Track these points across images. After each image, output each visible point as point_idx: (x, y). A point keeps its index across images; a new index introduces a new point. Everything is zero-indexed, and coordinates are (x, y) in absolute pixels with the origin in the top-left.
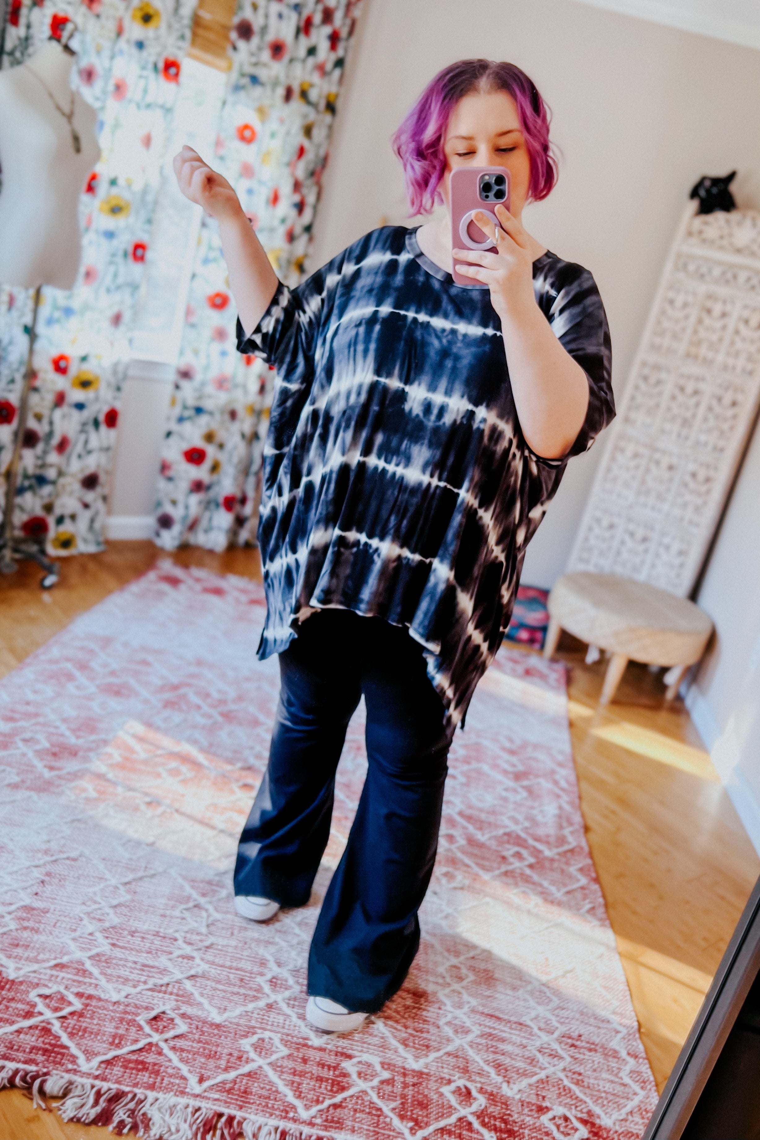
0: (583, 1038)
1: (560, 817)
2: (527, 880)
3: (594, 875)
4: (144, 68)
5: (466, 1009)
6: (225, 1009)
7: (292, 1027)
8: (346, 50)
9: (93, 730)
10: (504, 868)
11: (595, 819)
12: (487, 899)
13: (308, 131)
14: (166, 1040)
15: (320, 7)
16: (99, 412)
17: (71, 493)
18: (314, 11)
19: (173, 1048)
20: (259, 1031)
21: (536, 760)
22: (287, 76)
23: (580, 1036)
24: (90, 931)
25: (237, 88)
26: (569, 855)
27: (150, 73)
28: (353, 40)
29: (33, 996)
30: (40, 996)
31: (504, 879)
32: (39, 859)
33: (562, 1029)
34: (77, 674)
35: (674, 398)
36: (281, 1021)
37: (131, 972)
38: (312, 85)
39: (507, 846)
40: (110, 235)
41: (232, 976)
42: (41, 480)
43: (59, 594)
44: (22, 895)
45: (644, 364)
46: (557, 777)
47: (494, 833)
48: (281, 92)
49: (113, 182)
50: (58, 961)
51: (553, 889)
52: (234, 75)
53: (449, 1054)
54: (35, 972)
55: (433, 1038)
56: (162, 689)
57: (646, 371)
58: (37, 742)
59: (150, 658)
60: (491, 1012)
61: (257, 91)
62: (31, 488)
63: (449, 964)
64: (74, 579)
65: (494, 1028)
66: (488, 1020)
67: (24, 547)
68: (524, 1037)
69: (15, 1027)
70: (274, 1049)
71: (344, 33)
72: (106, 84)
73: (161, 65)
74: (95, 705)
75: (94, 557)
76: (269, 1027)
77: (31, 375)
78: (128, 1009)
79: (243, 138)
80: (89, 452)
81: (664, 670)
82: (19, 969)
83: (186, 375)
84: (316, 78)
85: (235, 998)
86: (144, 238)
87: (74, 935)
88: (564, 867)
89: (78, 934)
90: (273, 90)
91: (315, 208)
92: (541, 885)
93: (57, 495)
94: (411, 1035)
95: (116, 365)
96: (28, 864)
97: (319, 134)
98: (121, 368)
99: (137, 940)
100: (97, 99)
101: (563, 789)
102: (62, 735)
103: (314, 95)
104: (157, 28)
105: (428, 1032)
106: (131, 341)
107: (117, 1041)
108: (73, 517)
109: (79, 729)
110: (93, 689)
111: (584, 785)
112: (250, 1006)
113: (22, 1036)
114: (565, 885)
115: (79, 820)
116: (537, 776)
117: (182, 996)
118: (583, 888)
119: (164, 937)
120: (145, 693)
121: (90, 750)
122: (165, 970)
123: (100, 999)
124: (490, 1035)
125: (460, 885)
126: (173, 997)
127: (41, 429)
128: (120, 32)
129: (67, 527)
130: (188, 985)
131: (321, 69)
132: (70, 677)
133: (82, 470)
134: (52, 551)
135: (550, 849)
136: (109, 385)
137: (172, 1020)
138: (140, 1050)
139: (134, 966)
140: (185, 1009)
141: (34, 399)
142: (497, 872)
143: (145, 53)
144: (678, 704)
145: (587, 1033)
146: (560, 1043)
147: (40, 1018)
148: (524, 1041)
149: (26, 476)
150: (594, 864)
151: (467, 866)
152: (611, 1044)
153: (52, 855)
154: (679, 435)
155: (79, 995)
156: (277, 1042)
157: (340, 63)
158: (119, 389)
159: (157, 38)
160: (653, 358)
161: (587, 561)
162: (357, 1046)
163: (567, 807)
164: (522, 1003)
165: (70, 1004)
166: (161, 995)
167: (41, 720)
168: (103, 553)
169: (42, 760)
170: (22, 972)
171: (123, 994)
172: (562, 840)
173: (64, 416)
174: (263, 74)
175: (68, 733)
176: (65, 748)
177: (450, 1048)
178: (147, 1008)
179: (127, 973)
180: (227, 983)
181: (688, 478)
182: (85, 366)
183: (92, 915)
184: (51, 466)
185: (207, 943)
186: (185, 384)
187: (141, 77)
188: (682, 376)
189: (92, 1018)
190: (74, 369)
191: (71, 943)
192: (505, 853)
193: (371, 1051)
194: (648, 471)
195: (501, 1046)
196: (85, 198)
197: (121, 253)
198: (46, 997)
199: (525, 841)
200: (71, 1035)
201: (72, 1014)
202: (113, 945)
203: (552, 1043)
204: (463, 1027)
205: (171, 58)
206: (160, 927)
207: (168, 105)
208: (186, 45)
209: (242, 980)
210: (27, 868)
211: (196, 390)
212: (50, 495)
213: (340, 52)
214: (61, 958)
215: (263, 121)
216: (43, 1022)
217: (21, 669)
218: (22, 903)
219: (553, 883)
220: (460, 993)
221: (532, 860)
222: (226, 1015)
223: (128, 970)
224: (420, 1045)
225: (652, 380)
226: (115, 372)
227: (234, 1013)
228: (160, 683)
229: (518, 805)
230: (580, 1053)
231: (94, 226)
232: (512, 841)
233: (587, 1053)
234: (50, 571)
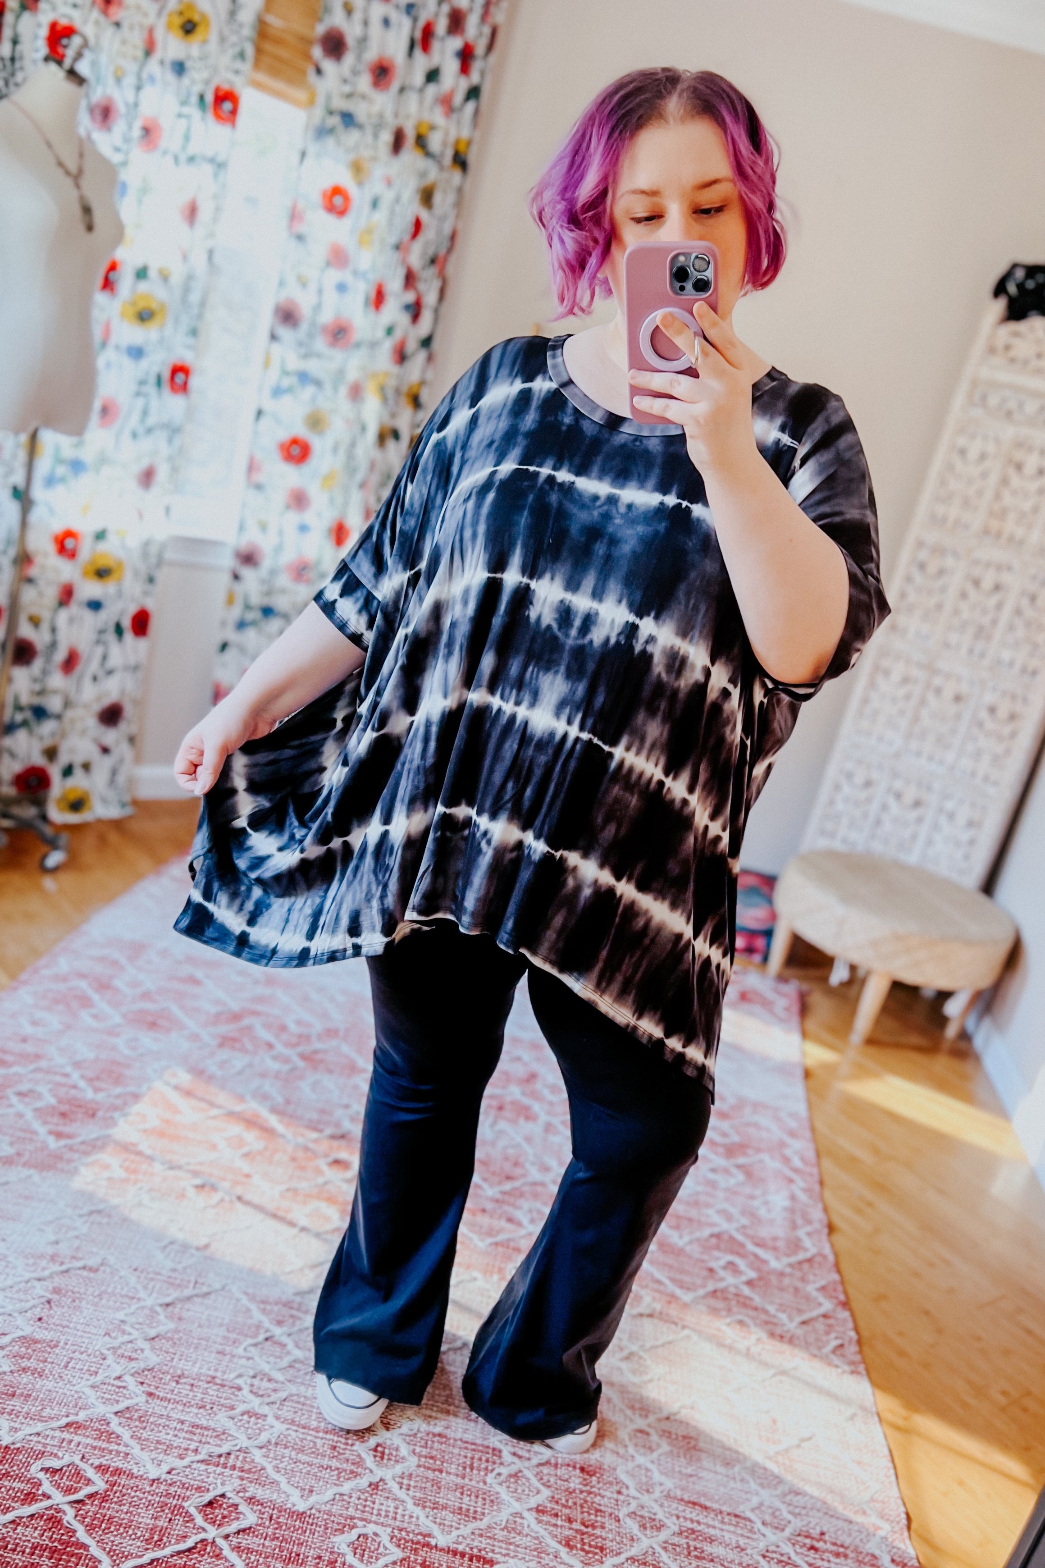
0: (826, 1537)
1: (792, 1211)
2: (745, 1303)
3: (842, 1297)
4: (184, 103)
5: (657, 1494)
6: (311, 1491)
7: (406, 1518)
8: (483, 74)
9: (118, 1080)
10: (711, 1287)
11: (842, 1213)
12: (686, 1332)
13: (427, 197)
14: (227, 1537)
15: (446, 9)
16: (122, 613)
17: (83, 732)
18: (437, 15)
19: (237, 1549)
20: (360, 1524)
21: (757, 1126)
22: (396, 115)
23: (822, 1534)
24: (117, 1374)
25: (322, 132)
26: (806, 1266)
27: (194, 111)
28: (493, 58)
29: (35, 1470)
30: (46, 1470)
31: (712, 1302)
32: (44, 1269)
33: (797, 1524)
34: (96, 997)
35: (964, 595)
36: (392, 1509)
37: (176, 1436)
38: (432, 128)
39: (716, 1253)
40: (137, 353)
41: (319, 1442)
42: (40, 713)
43: (67, 879)
44: (20, 1321)
45: (920, 544)
46: (788, 1152)
47: (698, 1234)
48: (387, 137)
49: (142, 274)
50: (71, 1418)
51: (783, 1317)
52: (318, 112)
53: (632, 1559)
54: (38, 1434)
55: (610, 1536)
56: (217, 1019)
57: (923, 555)
58: (39, 1096)
59: (199, 974)
60: (693, 1498)
61: (353, 137)
62: (25, 724)
63: (635, 1426)
64: (89, 854)
65: (699, 1523)
66: (688, 1510)
67: (16, 811)
68: (742, 1535)
69: (10, 1516)
70: (381, 1550)
71: (480, 49)
72: (130, 126)
73: (210, 98)
74: (120, 1042)
75: (117, 825)
76: (374, 1518)
77: (24, 559)
78: (172, 1490)
79: (331, 208)
80: (110, 672)
81: (944, 996)
82: (16, 1430)
83: (249, 558)
84: (438, 117)
85: (325, 1474)
86: (187, 357)
87: (93, 1380)
88: (799, 1284)
89: (99, 1378)
90: (376, 136)
91: (436, 311)
92: (766, 1312)
93: (64, 735)
94: (577, 1531)
95: (147, 544)
96: (27, 1276)
97: (442, 200)
98: (153, 550)
99: (184, 1389)
100: (117, 150)
101: (796, 1170)
102: (75, 1087)
103: (435, 142)
104: (205, 42)
105: (603, 1527)
106: (168, 510)
107: (156, 1538)
108: (86, 767)
109: (98, 1078)
110: (117, 1019)
111: (827, 1164)
112: (347, 1487)
113: (20, 1529)
114: (800, 1311)
115: (99, 1212)
116: (758, 1150)
117: (249, 1471)
118: (825, 1316)
119: (223, 1386)
120: (192, 1025)
121: (115, 1108)
122: (224, 1433)
123: (131, 1475)
124: (693, 1531)
125: (647, 1311)
126: (236, 1473)
127: (39, 638)
128: (149, 49)
129: (79, 780)
130: (257, 1456)
131: (446, 102)
132: (85, 1002)
133: (99, 699)
134: (57, 815)
135: (777, 1258)
136: (136, 573)
137: (236, 1506)
138: (189, 1550)
139: (179, 1426)
140: (253, 1490)
141: (28, 595)
142: (701, 1292)
143: (186, 81)
144: (963, 1045)
145: (832, 1530)
146: (794, 1544)
147: (47, 1503)
148: (742, 1542)
149: (18, 708)
150: (842, 1282)
151: (659, 1282)
152: (868, 1546)
153: (62, 1264)
154: (971, 651)
155: (101, 1469)
156: (385, 1539)
157: (474, 93)
158: (151, 580)
159: (203, 58)
160: (932, 537)
161: (832, 835)
162: (500, 1547)
163: (803, 1197)
164: (739, 1485)
165: (89, 1482)
166: (219, 1470)
167: (43, 1064)
168: (130, 817)
169: (45, 1123)
170: (20, 1435)
171: (165, 1468)
172: (795, 1245)
173: (71, 620)
174: (361, 111)
175: (82, 1084)
176: (80, 1106)
177: (634, 1552)
178: (198, 1489)
179: (169, 1437)
180: (313, 1453)
181: (984, 715)
182: (102, 547)
183: (120, 1352)
184: (55, 692)
185: (283, 1395)
186: (247, 573)
187: (180, 116)
188: (977, 562)
189: (120, 1503)
190: (86, 550)
191: (89, 1391)
192: (713, 1264)
193: (520, 1556)
194: (923, 702)
195: (708, 1548)
196: (101, 298)
197: (152, 380)
198: (55, 1471)
199: (742, 1245)
200: (90, 1528)
201: (91, 1496)
202: (150, 1394)
203: (781, 1544)
204: (654, 1520)
205: (226, 87)
206: (216, 1370)
207: (221, 158)
208: (246, 67)
209: (334, 1448)
210: (27, 1282)
211: (263, 582)
212: (53, 734)
213: (475, 78)
214: (77, 1414)
215: (360, 184)
216: (51, 1508)
217: (15, 989)
218: (20, 1333)
219: (782, 1308)
220: (647, 1470)
221: (752, 1275)
222: (313, 1499)
223: (171, 1433)
224: (590, 1546)
225: (932, 569)
226: (145, 555)
227: (323, 1497)
228: (213, 1009)
229: (732, 1192)
230: (823, 1559)
231: (113, 340)
232: (723, 1246)
233: (832, 1559)
234: (53, 844)
